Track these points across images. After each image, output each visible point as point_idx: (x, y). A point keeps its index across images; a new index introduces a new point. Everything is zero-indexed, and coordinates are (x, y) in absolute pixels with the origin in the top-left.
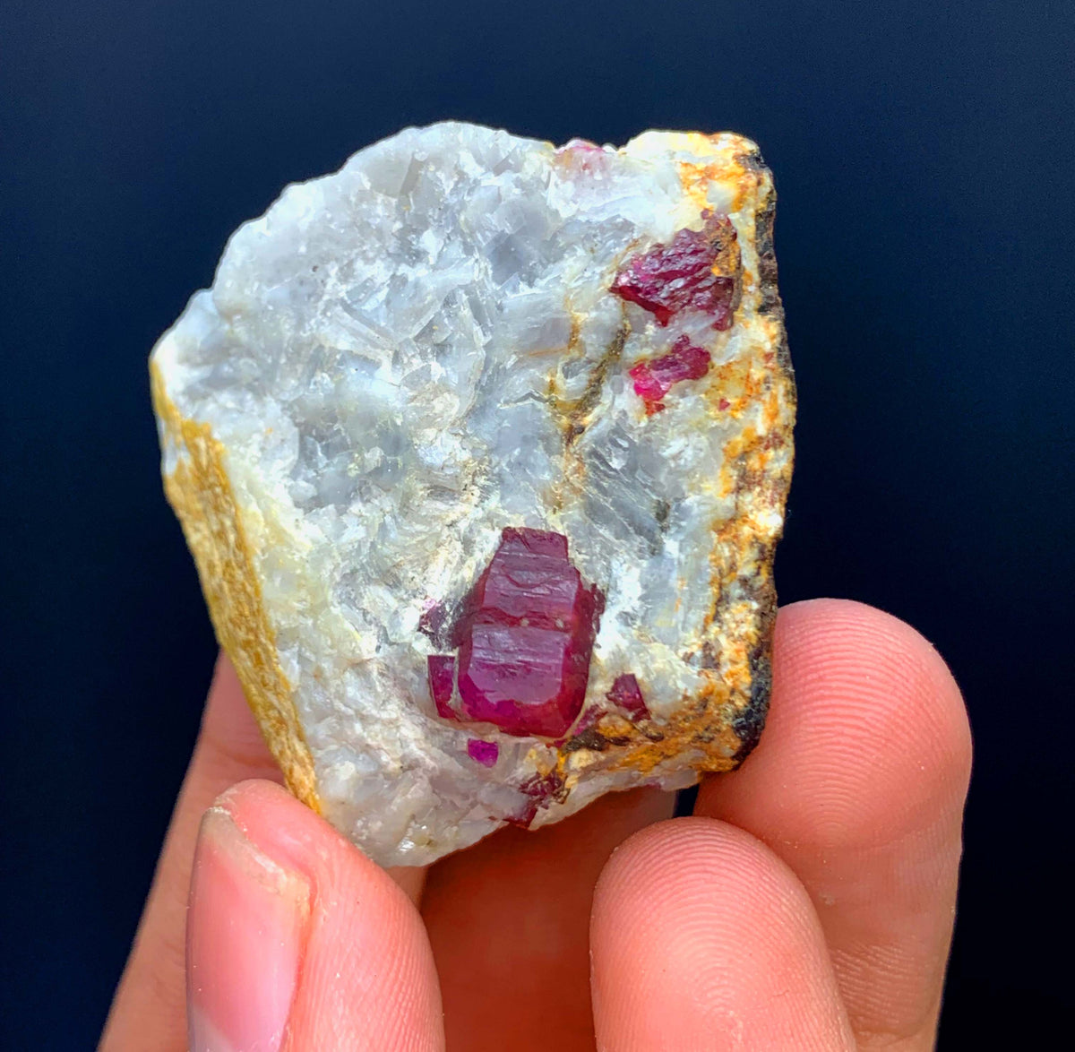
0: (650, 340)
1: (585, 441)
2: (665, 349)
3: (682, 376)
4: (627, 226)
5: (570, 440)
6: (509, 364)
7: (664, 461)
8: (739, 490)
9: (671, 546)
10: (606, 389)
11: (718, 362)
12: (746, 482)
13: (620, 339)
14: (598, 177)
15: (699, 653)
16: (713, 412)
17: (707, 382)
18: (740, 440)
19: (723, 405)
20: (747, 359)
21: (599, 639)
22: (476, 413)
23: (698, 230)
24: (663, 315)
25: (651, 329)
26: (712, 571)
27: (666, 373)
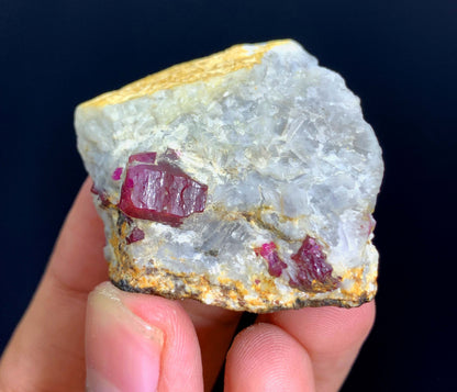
0: (286, 252)
1: (243, 221)
2: (281, 257)
3: (270, 264)
4: (335, 244)
5: (244, 215)
6: (278, 190)
7: (234, 255)
8: (222, 286)
9: (199, 256)
10: (266, 232)
11: (276, 280)
12: (225, 290)
13: (286, 238)
14: (358, 232)
15: (153, 266)
16: (255, 277)
17: (268, 275)
18: (242, 288)
19: (257, 282)
20: (277, 293)
21: (160, 224)
22: (257, 175)
23: (333, 275)
24: (296, 258)
25: (290, 252)
26: (187, 273)
27: (272, 258)
